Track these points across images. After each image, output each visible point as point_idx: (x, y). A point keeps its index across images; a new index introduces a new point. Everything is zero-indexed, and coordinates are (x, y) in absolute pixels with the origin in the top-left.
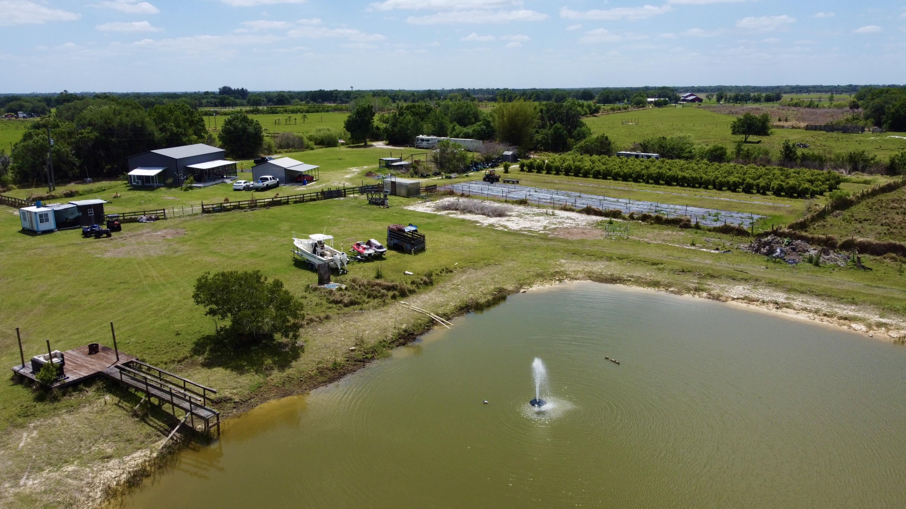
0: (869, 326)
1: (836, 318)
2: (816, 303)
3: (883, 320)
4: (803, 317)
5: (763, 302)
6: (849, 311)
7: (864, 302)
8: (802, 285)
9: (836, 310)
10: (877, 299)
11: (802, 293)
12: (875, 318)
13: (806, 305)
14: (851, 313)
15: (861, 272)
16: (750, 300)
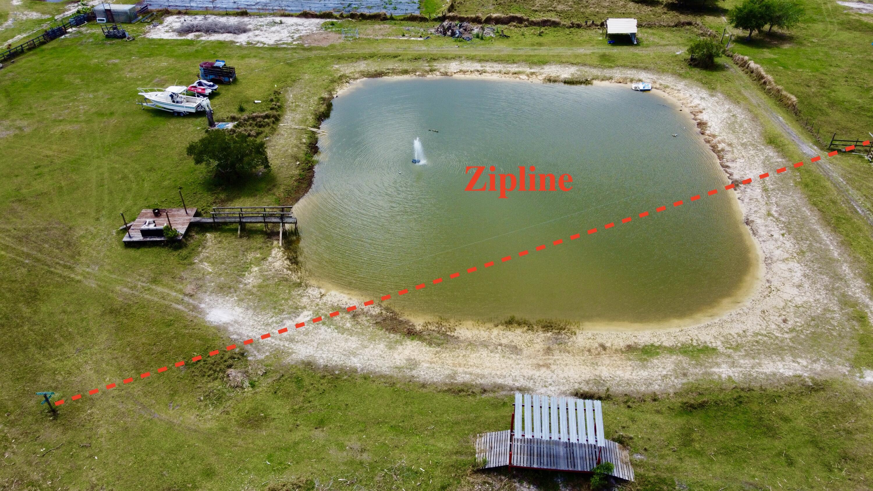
0: (528, 76)
1: (511, 74)
2: (498, 67)
3: (532, 71)
4: (495, 77)
5: (471, 72)
6: (514, 68)
7: (519, 61)
8: (484, 56)
9: (509, 69)
10: (524, 58)
11: (487, 61)
12: (528, 70)
13: (493, 69)
14: (517, 70)
15: (505, 40)
16: (465, 72)
